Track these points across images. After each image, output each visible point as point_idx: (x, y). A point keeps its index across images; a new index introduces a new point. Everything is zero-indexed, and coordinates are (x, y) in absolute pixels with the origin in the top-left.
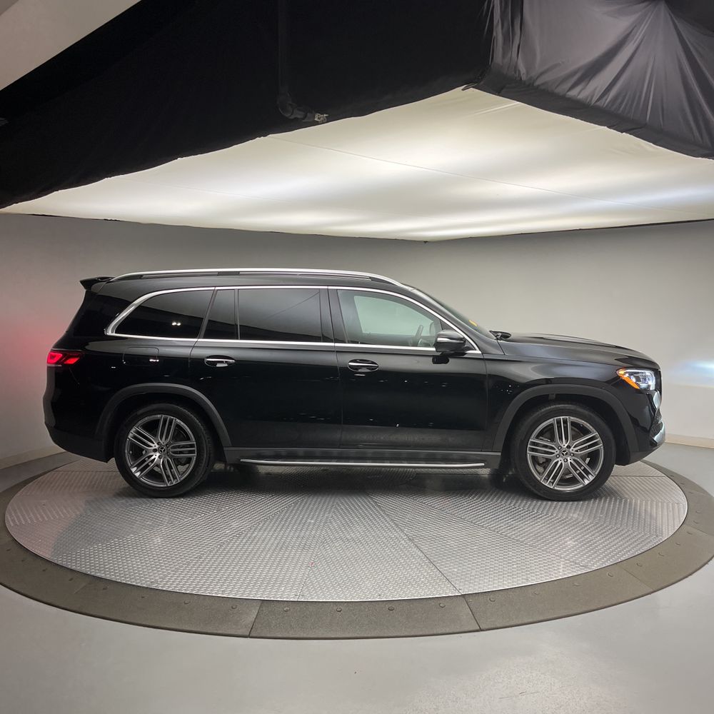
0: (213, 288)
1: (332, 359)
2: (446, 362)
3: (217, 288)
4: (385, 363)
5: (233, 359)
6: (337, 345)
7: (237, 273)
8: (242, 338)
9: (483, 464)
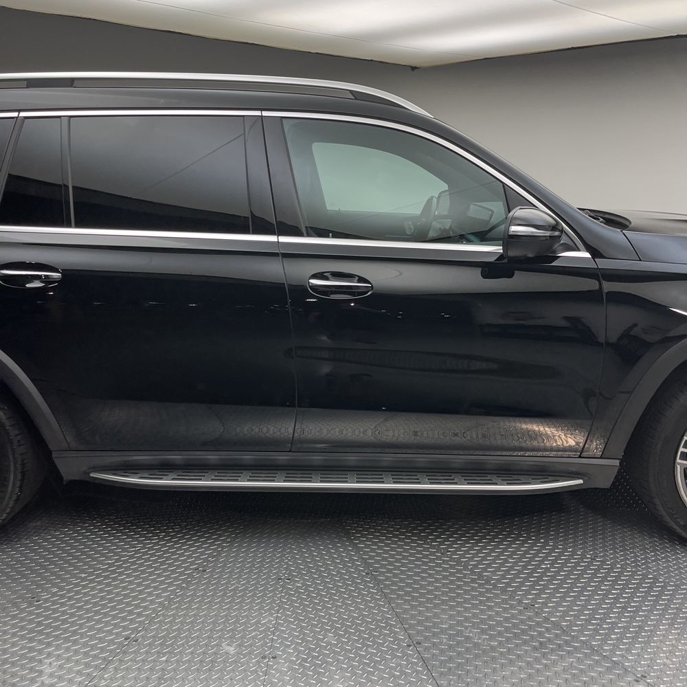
0: (15, 114)
1: (273, 270)
2: (511, 276)
3: (23, 114)
4: (385, 277)
5: (55, 270)
6: (284, 239)
7: (71, 82)
8: (78, 225)
9: (581, 481)
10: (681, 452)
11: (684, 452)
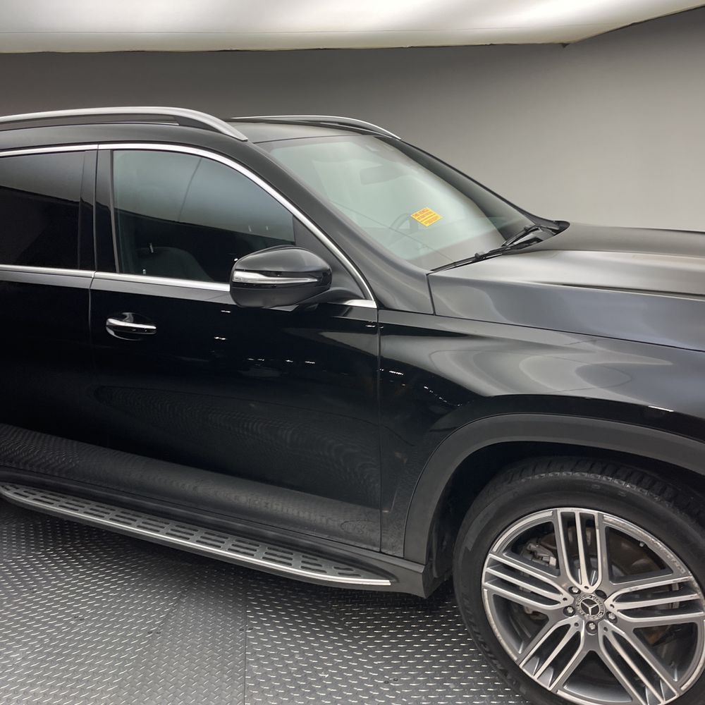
9: (386, 583)
10: (486, 572)
11: (490, 574)
